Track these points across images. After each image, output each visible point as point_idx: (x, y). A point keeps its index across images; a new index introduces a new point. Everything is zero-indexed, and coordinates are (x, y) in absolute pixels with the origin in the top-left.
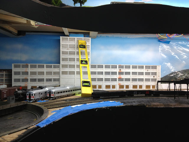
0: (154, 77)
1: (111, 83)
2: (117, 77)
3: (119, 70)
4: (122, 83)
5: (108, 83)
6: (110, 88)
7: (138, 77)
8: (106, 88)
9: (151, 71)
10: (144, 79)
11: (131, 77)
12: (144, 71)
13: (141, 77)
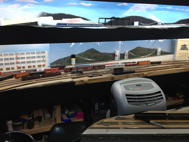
0: (43, 59)
1: (10, 66)
2: (15, 61)
3: (16, 56)
4: (19, 65)
5: (8, 66)
6: (10, 70)
7: (31, 60)
8: (6, 70)
9: (41, 55)
10: (36, 61)
11: (26, 60)
12: (36, 55)
13: (34, 60)
